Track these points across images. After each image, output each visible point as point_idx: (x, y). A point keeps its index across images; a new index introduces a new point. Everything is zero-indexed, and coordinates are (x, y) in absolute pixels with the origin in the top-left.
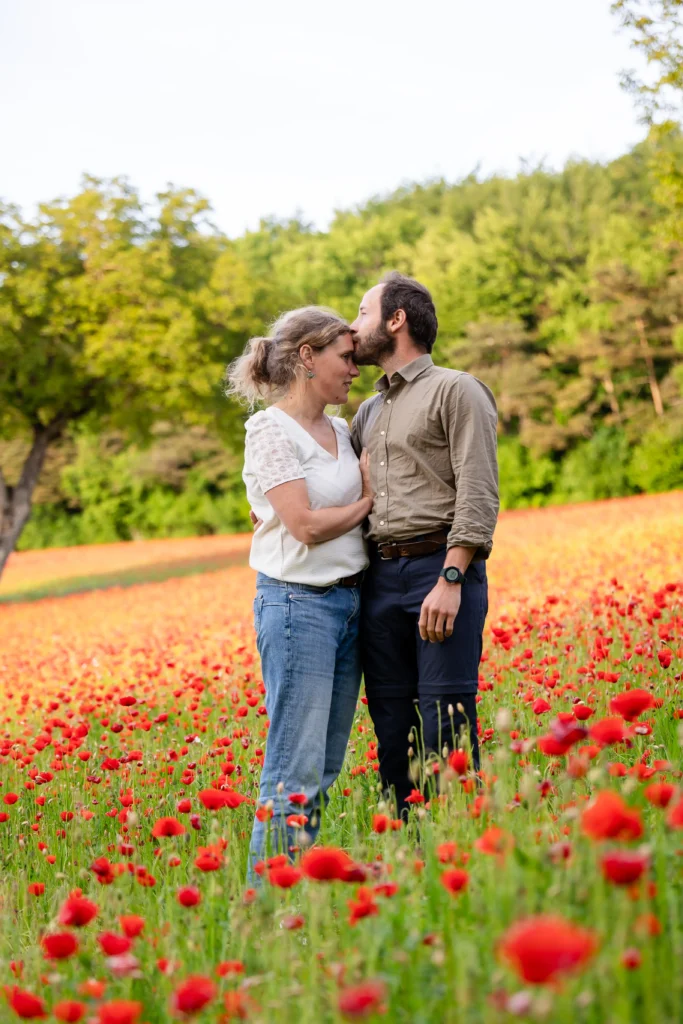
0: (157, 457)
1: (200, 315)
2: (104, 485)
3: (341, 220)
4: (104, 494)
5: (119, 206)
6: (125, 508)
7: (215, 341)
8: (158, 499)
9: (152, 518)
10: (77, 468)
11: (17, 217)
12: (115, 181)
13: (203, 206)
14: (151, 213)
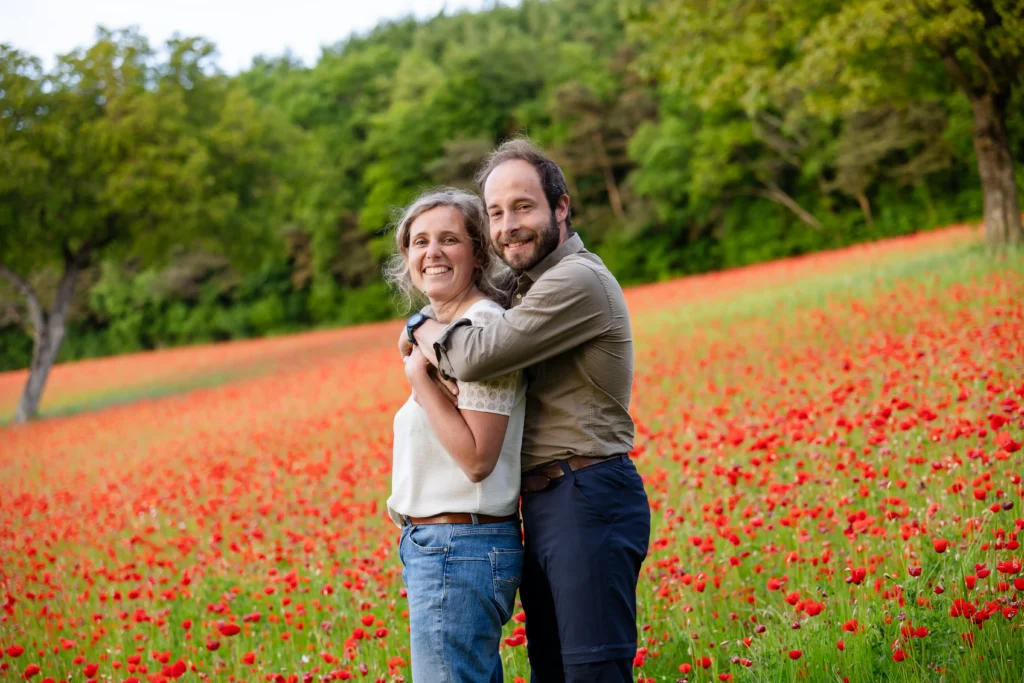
0: (175, 274)
1: (213, 149)
2: (128, 301)
3: (327, 56)
4: (129, 309)
5: (132, 53)
6: (148, 321)
7: (227, 172)
8: (178, 311)
9: (173, 327)
10: (101, 288)
11: (38, 67)
12: (125, 32)
13: (208, 50)
14: (161, 58)
